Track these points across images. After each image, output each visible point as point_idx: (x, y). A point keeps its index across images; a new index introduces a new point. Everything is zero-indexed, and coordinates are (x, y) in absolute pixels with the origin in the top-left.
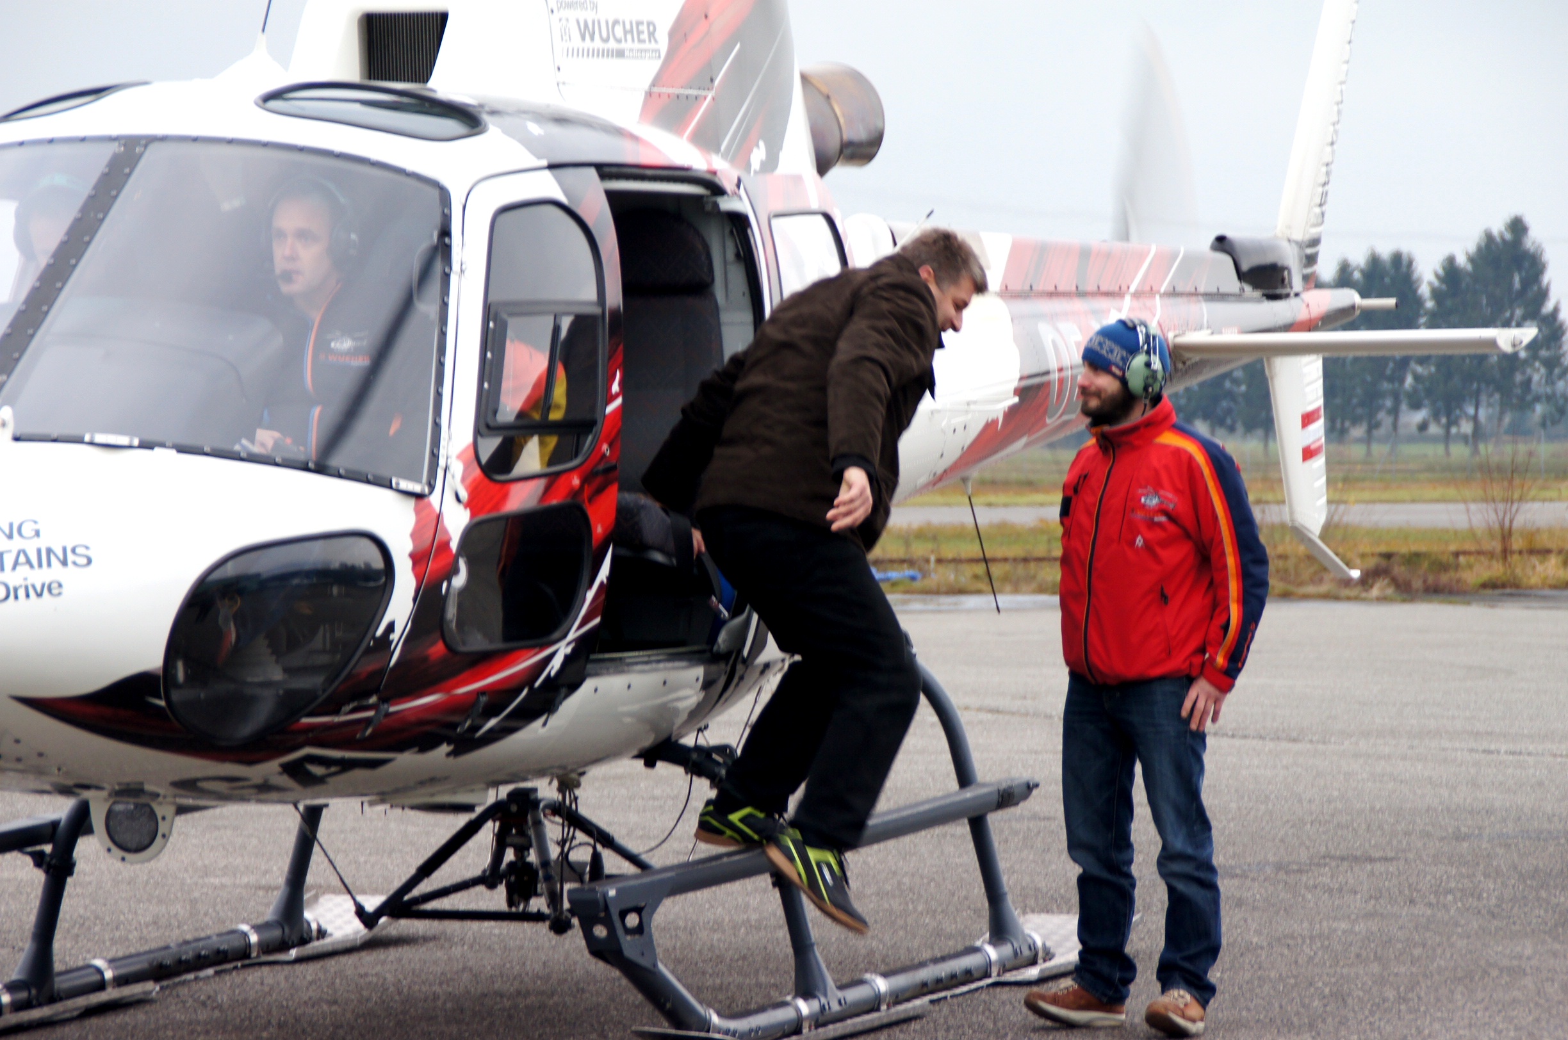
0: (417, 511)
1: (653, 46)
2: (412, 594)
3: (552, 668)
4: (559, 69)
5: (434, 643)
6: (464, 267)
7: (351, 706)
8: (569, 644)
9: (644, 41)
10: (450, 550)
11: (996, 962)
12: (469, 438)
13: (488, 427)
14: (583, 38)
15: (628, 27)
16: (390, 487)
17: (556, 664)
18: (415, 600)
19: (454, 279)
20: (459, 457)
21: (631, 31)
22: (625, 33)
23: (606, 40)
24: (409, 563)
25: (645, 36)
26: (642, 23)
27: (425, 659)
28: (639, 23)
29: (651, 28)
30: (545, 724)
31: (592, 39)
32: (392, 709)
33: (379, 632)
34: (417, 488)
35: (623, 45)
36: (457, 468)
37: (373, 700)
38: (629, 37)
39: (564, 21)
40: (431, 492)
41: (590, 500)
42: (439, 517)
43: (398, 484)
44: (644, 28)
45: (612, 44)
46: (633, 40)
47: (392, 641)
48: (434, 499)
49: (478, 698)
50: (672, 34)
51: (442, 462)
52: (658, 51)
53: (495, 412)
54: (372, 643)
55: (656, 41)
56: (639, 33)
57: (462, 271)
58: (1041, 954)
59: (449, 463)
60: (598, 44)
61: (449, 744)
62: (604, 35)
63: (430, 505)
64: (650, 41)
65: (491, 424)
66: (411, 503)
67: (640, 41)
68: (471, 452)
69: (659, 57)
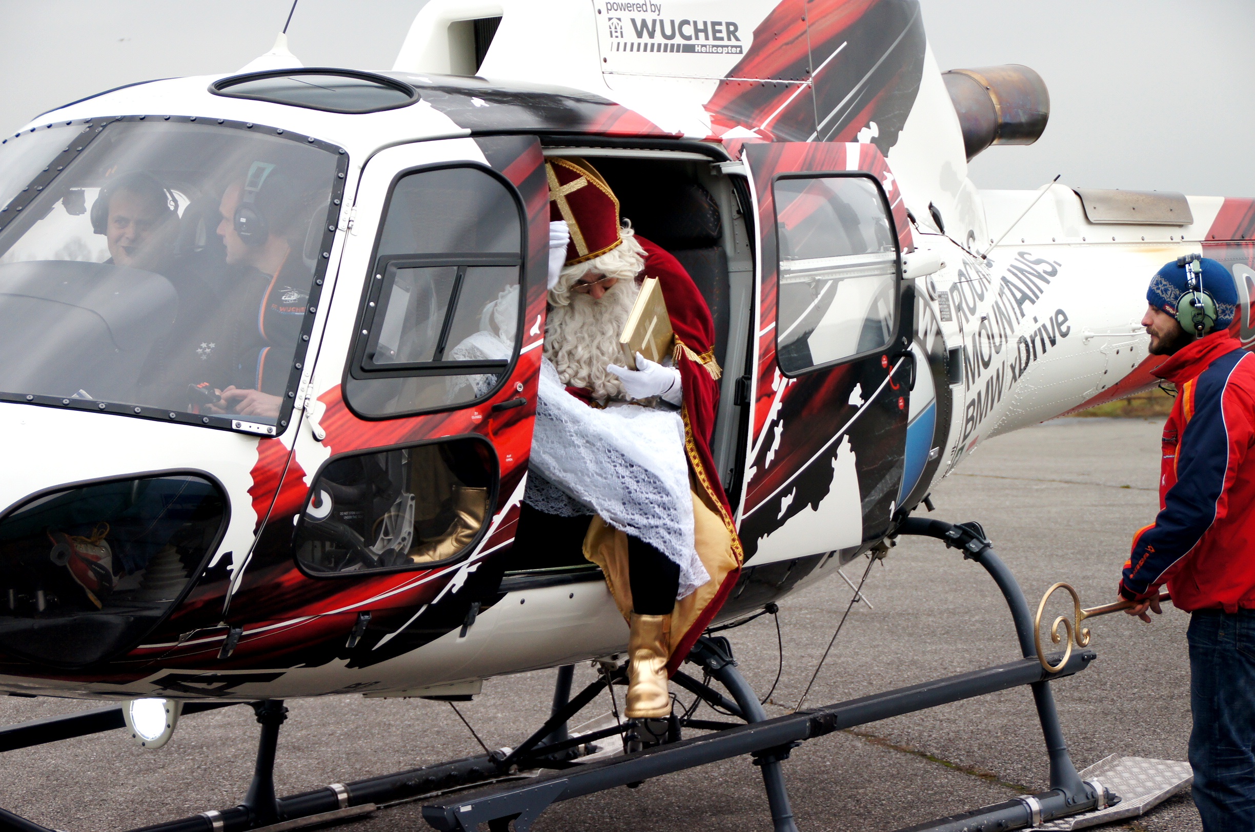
0: (260, 451)
1: (733, 42)
2: (254, 527)
3: (454, 585)
4: (605, 61)
5: (287, 571)
6: (350, 226)
7: (192, 632)
8: (472, 564)
9: (722, 39)
10: (305, 484)
11: (1040, 812)
12: (336, 379)
13: (363, 369)
14: (640, 35)
15: (701, 26)
16: (232, 430)
17: (459, 581)
18: (255, 532)
19: (339, 236)
20: (320, 399)
21: (705, 30)
22: (697, 31)
23: (672, 37)
24: (250, 498)
25: (724, 34)
26: (720, 24)
27: (278, 585)
28: (714, 24)
29: (732, 28)
30: (463, 634)
31: (652, 35)
32: (245, 633)
33: (213, 564)
34: (263, 429)
35: (693, 42)
36: (317, 410)
37: (221, 625)
38: (702, 35)
39: (615, 21)
40: (279, 433)
41: (495, 433)
42: (292, 453)
43: (238, 425)
44: (723, 28)
45: (678, 40)
46: (707, 38)
47: (232, 570)
48: (286, 439)
49: (359, 617)
50: (757, 33)
51: (298, 403)
52: (740, 47)
53: (371, 356)
54: (204, 575)
55: (737, 39)
56: (715, 32)
57: (348, 228)
58: (1101, 802)
59: (306, 404)
60: (658, 39)
61: (342, 658)
62: (668, 32)
63: (279, 443)
64: (729, 39)
65: (367, 368)
66: (255, 443)
67: (715, 38)
68: (339, 392)
69: (741, 52)
